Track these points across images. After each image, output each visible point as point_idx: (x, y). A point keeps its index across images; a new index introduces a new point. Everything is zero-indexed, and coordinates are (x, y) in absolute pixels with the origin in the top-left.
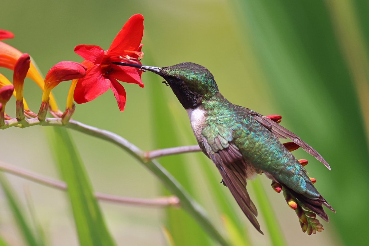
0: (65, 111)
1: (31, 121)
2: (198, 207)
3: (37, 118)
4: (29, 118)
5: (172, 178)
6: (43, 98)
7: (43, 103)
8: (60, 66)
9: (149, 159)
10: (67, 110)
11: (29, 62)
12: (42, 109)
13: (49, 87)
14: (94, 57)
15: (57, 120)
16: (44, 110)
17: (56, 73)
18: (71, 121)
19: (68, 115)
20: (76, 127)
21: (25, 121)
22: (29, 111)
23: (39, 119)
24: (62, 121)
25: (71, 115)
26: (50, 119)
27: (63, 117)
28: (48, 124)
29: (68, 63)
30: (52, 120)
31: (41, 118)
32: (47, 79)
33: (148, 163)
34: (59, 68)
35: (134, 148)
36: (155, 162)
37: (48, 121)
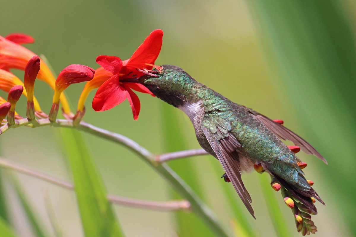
0: (75, 113)
1: (42, 121)
2: (208, 211)
3: (48, 119)
4: (40, 119)
5: (182, 182)
6: (54, 100)
7: (54, 104)
8: (70, 68)
9: (160, 163)
10: (78, 112)
11: (39, 64)
12: (53, 111)
13: (59, 89)
14: (113, 67)
15: (68, 122)
16: (55, 112)
17: (66, 76)
18: (82, 123)
19: (78, 117)
20: (87, 129)
21: (36, 121)
22: (41, 112)
23: (50, 120)
24: (73, 123)
25: (82, 117)
26: (61, 120)
27: (74, 119)
28: (59, 125)
29: (77, 66)
30: (63, 121)
31: (51, 119)
32: (57, 81)
33: (158, 167)
34: (68, 71)
35: (144, 152)
36: (165, 165)
37: (59, 123)
